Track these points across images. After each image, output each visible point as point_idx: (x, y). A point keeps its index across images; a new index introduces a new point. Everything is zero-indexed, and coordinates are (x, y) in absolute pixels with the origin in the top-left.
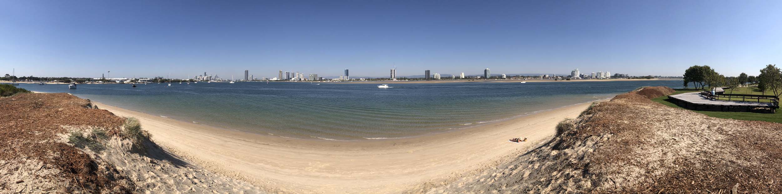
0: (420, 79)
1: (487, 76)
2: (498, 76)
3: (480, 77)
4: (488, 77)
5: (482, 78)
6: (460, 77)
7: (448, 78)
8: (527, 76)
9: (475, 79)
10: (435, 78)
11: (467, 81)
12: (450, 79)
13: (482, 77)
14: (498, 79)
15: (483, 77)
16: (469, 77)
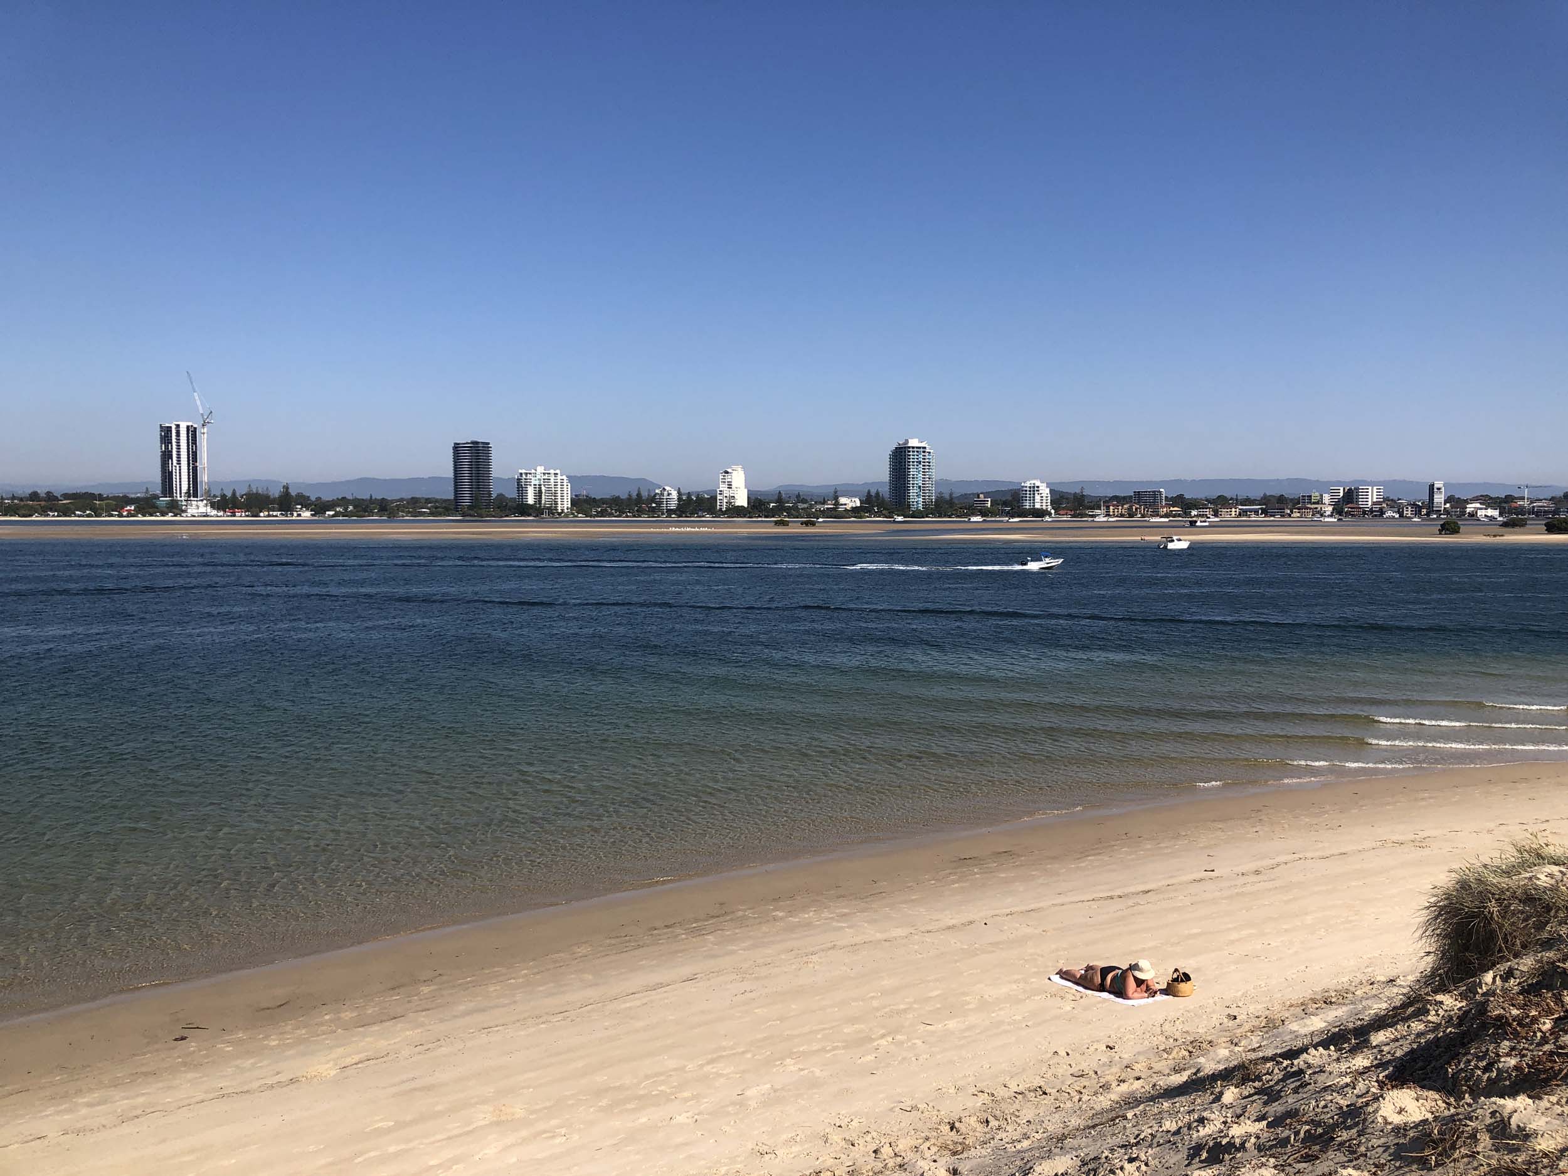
0: (413, 506)
1: (913, 492)
2: (987, 495)
3: (858, 505)
4: (916, 500)
5: (869, 511)
6: (713, 499)
7: (630, 498)
8: (1214, 494)
9: (824, 513)
10: (531, 500)
11: (764, 527)
12: (640, 512)
13: (874, 504)
14: (994, 514)
15: (883, 503)
16: (780, 500)
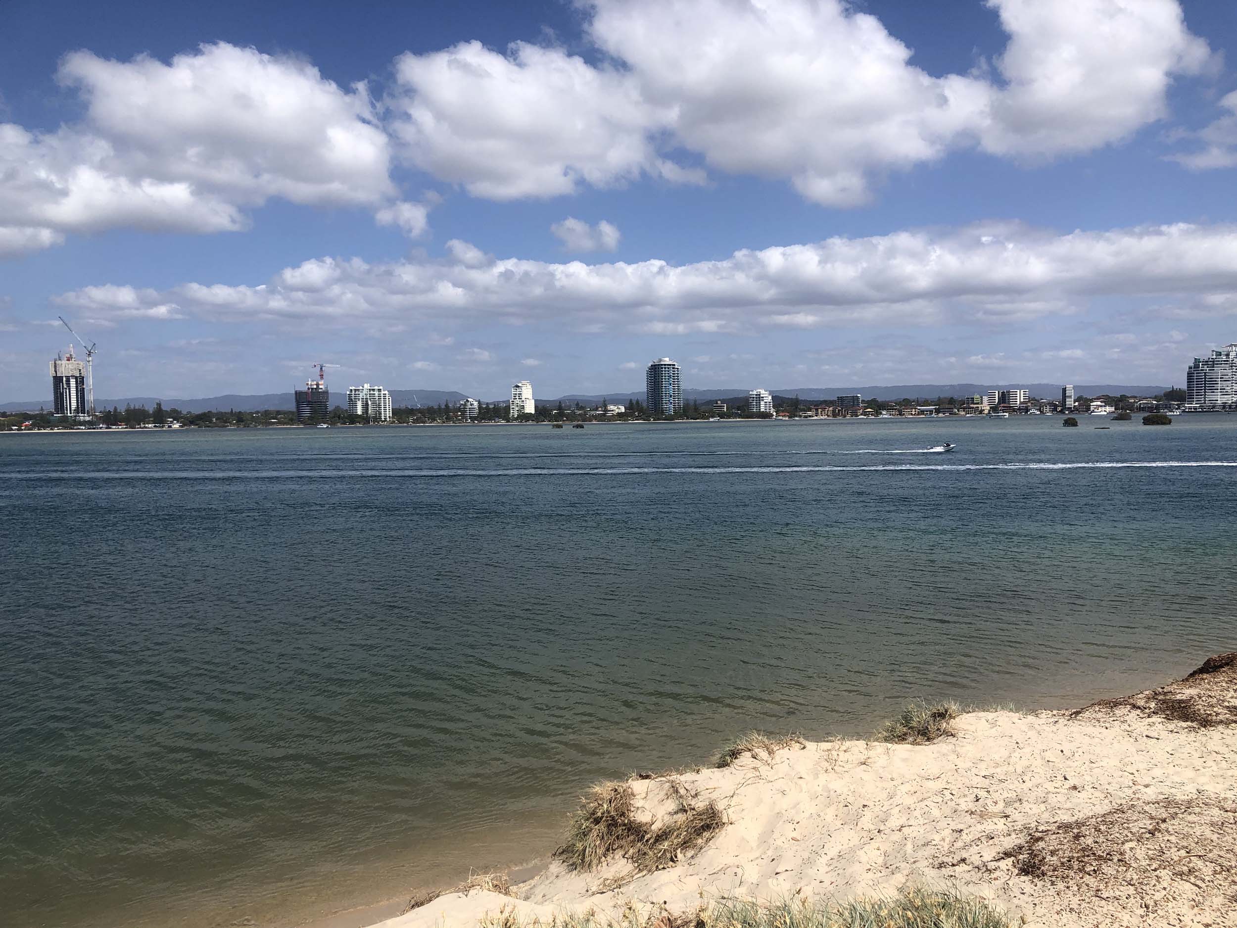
0: (266, 418)
1: (665, 400)
2: (723, 401)
3: (623, 410)
4: (668, 405)
5: (632, 415)
6: (507, 408)
7: (440, 408)
8: (899, 398)
9: (596, 417)
10: (359, 412)
12: (448, 419)
13: (634, 409)
14: (730, 416)
15: (641, 410)
16: (560, 408)
